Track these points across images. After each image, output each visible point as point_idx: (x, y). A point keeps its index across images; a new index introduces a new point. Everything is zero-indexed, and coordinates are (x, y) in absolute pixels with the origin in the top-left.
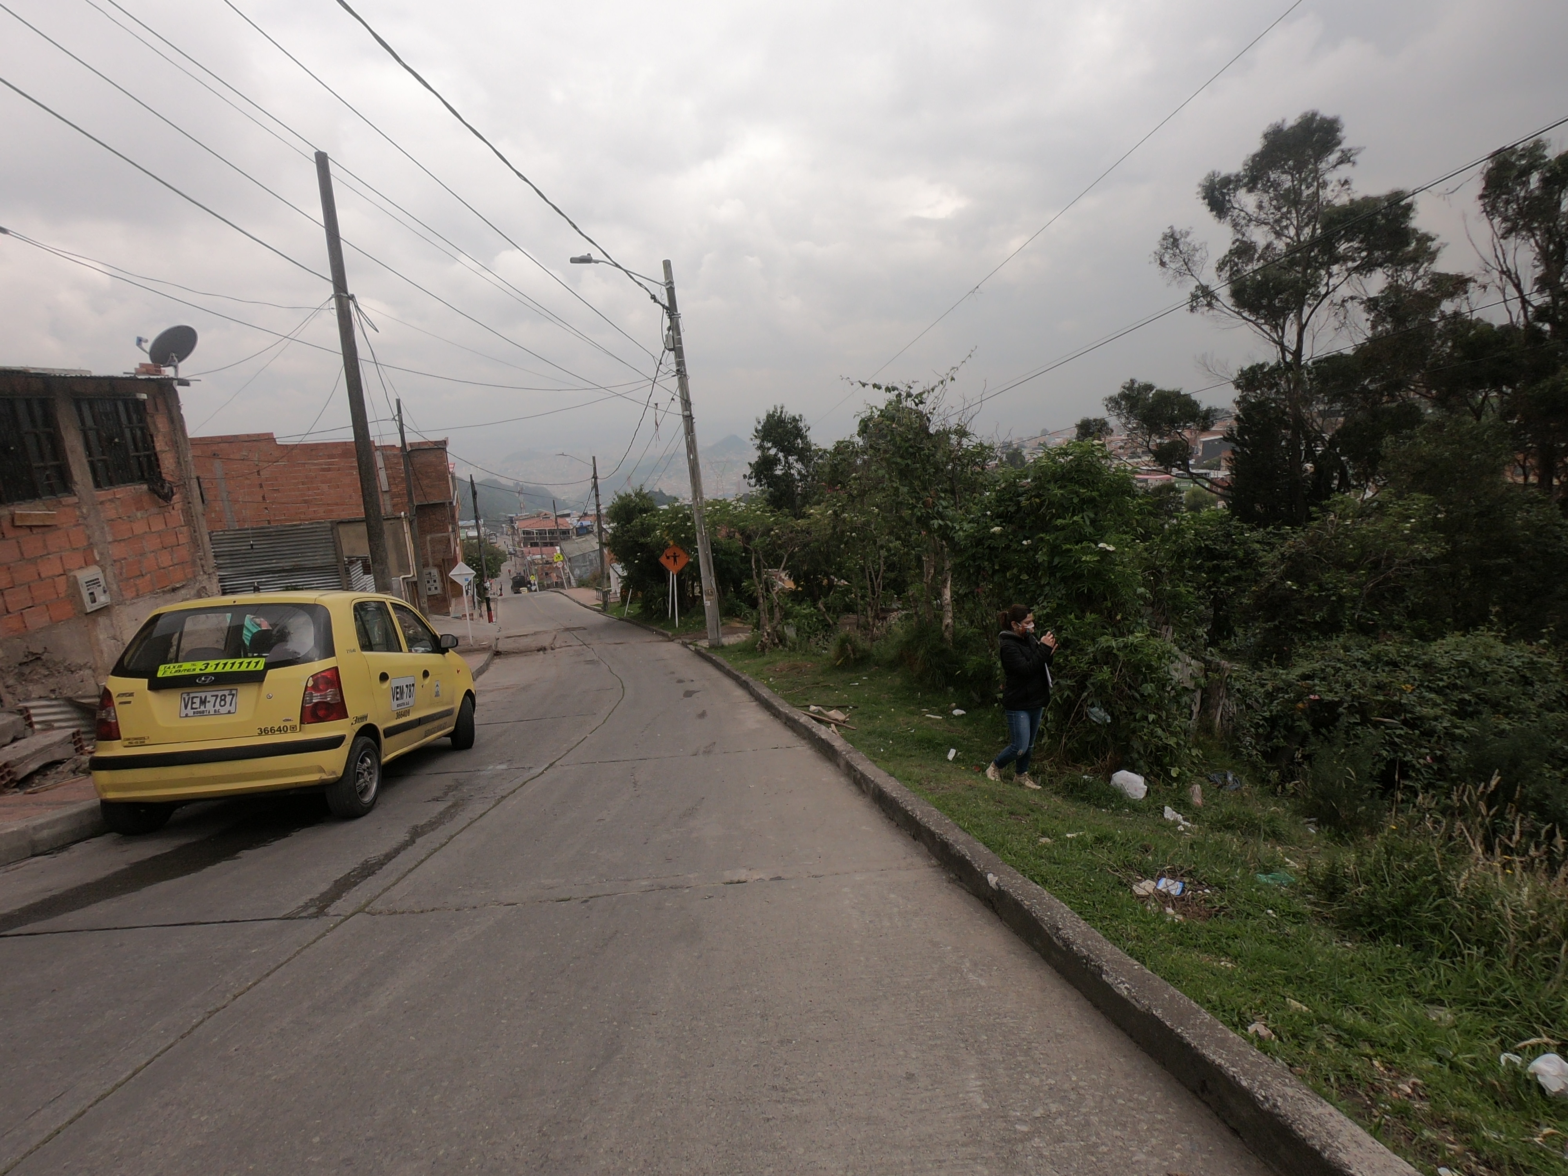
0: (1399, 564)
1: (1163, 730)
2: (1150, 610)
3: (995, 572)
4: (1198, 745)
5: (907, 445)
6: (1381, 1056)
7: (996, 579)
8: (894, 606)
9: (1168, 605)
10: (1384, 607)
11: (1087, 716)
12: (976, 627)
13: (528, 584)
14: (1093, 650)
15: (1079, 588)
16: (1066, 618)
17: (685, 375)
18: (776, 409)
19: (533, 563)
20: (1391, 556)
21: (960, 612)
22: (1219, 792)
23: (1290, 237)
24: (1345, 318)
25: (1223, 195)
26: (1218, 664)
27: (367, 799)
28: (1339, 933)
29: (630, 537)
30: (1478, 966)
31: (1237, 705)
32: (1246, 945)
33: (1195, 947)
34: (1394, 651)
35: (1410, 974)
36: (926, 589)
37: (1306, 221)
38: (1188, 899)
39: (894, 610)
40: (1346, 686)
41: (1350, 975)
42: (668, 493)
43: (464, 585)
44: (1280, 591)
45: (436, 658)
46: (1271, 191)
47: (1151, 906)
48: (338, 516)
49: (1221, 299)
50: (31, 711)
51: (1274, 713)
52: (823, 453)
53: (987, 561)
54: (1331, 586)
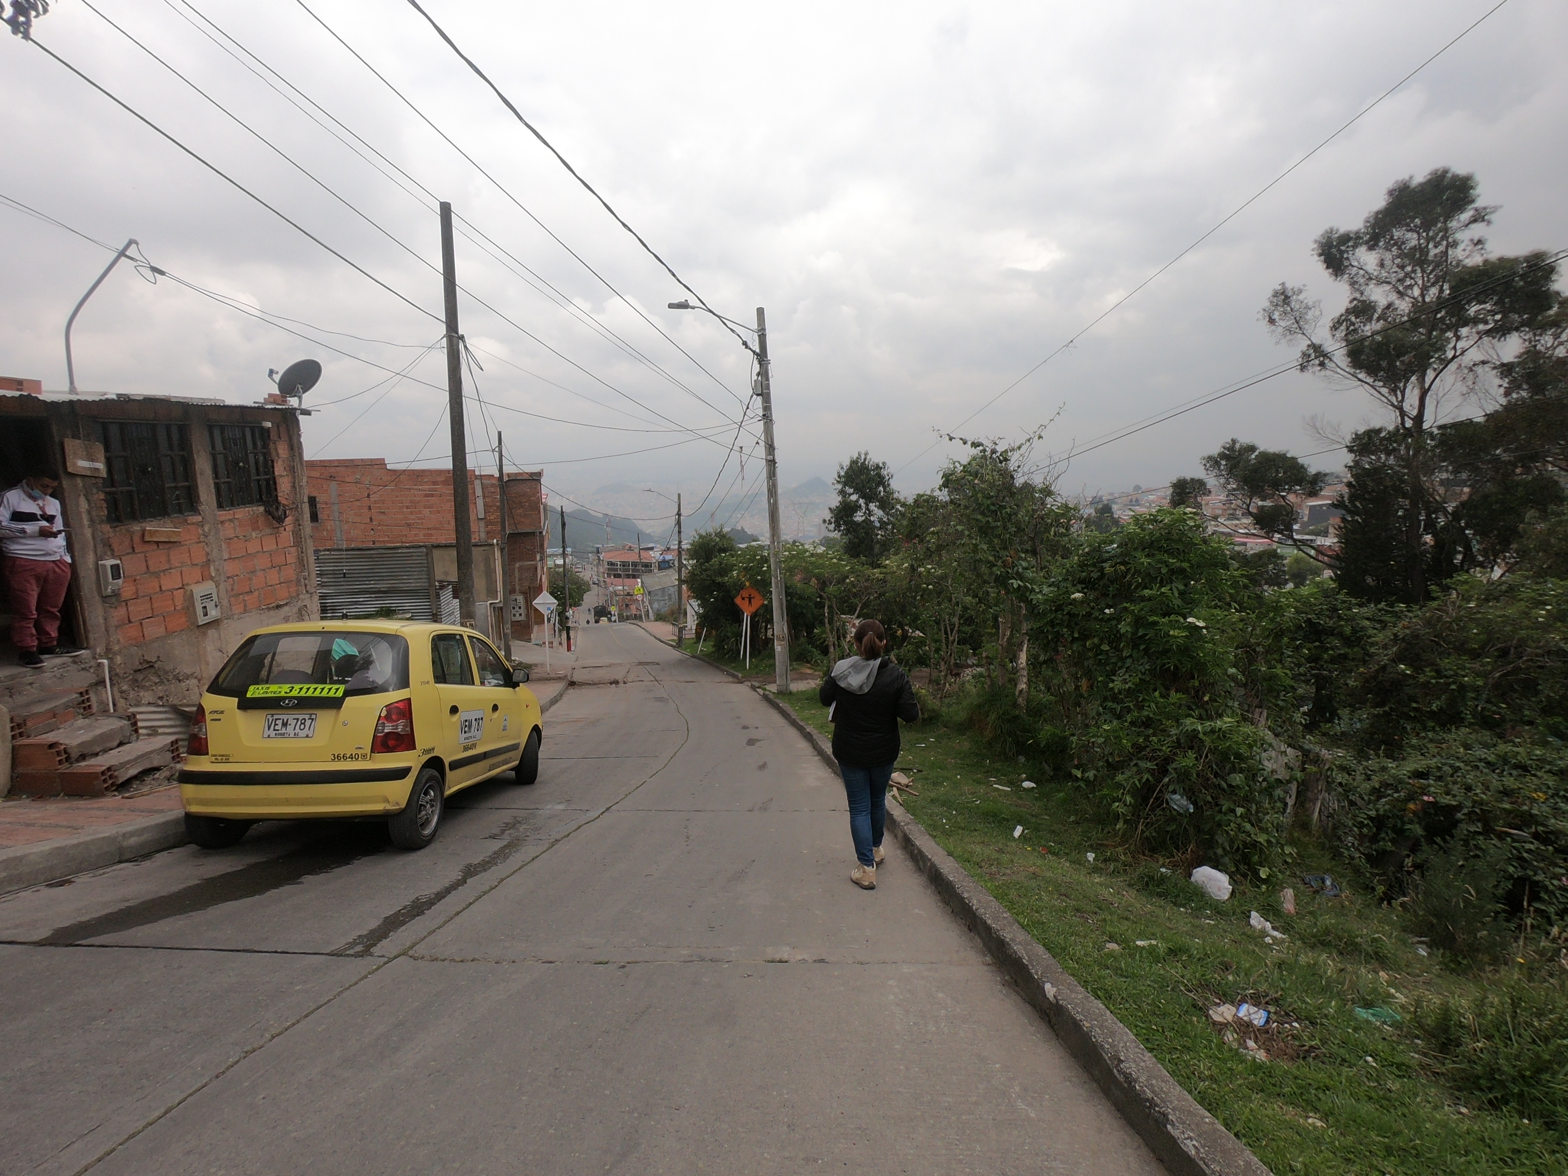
0: (1532, 654)
1: (1253, 825)
2: (1242, 691)
3: (1074, 640)
4: (1292, 842)
5: (989, 502)
7: (1075, 647)
8: (969, 662)
9: (1262, 686)
10: (1513, 700)
11: (1168, 803)
12: (1052, 695)
13: (608, 614)
14: (1177, 732)
15: (1164, 665)
16: (1150, 695)
17: (771, 420)
18: (860, 455)
19: (615, 593)
20: (1522, 643)
21: (1037, 677)
22: (1314, 898)
23: (1414, 298)
24: (1474, 383)
25: (1342, 252)
26: (1318, 755)
27: (427, 832)
28: (1452, 1094)
29: (708, 576)
31: (1338, 800)
32: (1341, 1101)
33: (1279, 1095)
34: (1524, 753)
36: (1000, 651)
37: (1432, 281)
38: (1273, 1032)
39: (968, 666)
40: (1465, 789)
41: (1466, 1152)
42: (749, 531)
43: (545, 612)
44: (1392, 675)
45: (505, 692)
46: (1394, 249)
47: (1230, 1037)
48: (434, 540)
49: (1334, 359)
50: (138, 717)
51: (1382, 812)
52: (904, 503)
53: (1067, 627)
54: (1451, 673)
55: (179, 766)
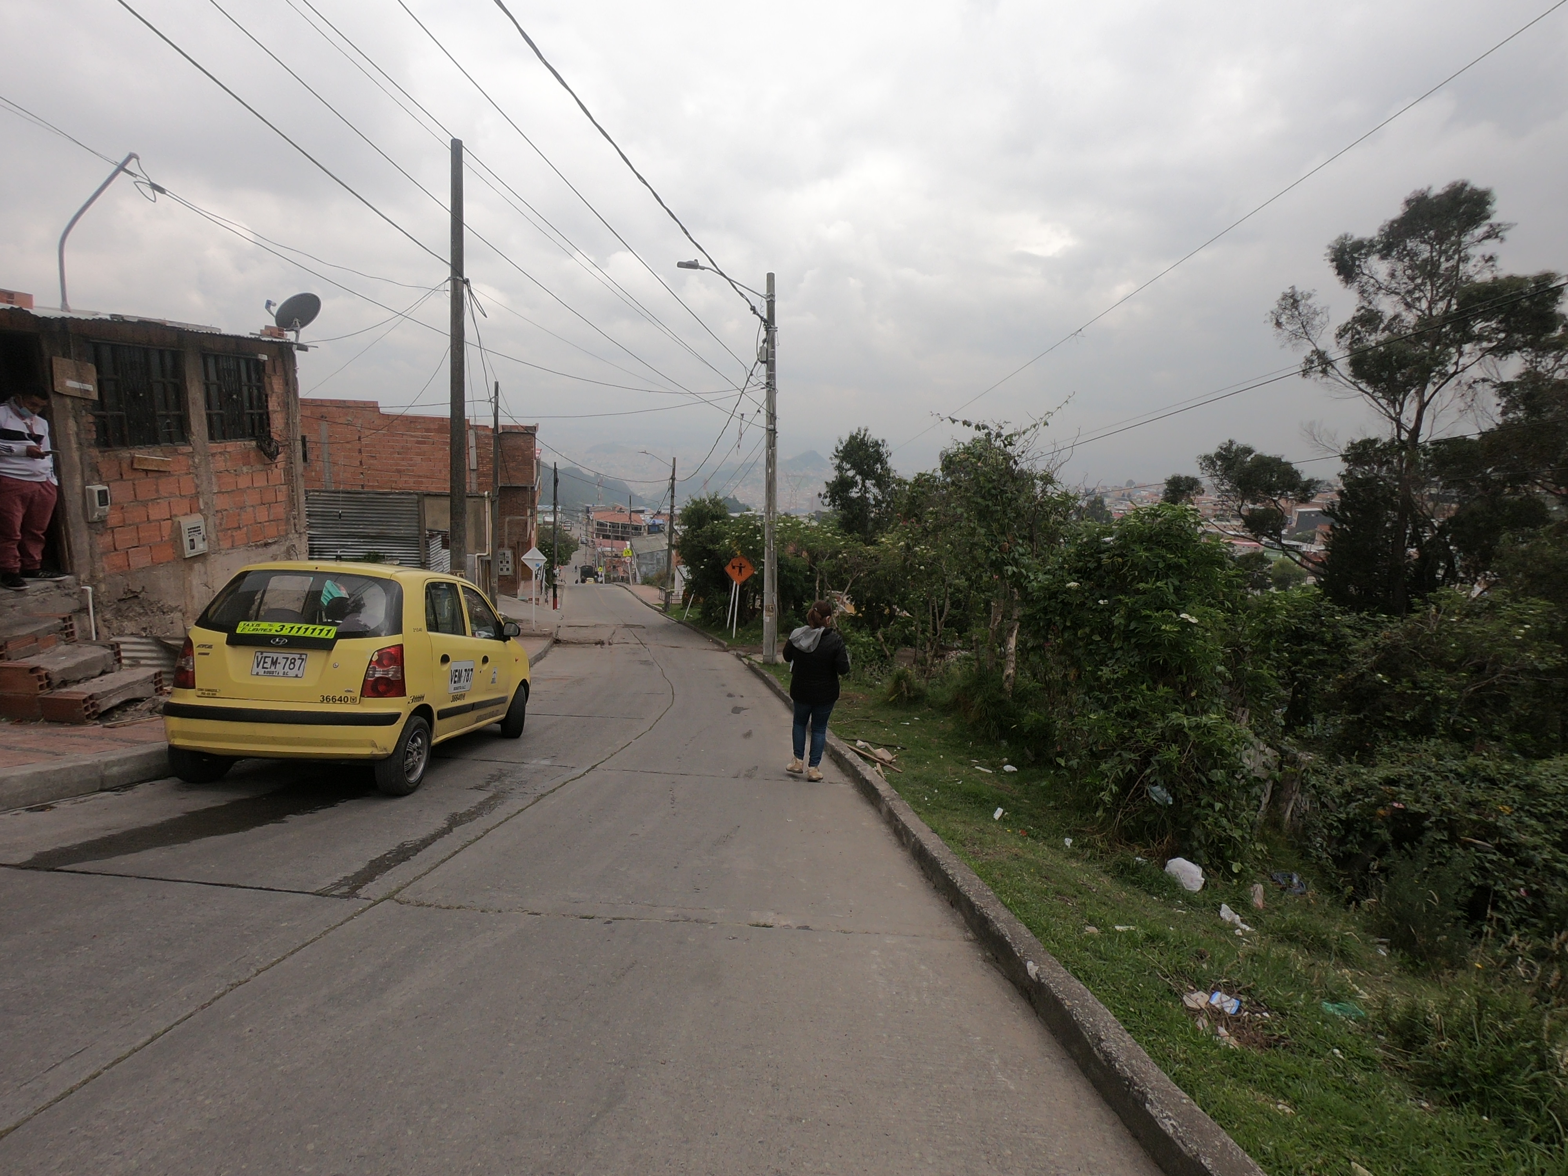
0: (1506, 671)
1: (1229, 821)
2: (1227, 689)
3: (1065, 628)
4: (1263, 839)
5: (990, 486)
7: (1066, 635)
8: (954, 645)
9: (1248, 685)
10: (1484, 715)
11: (1147, 794)
12: (1038, 681)
13: (595, 575)
14: (1162, 725)
15: (1154, 658)
16: (1136, 687)
17: (774, 389)
18: (859, 431)
19: (603, 554)
20: (1498, 660)
21: (1024, 663)
22: (1282, 895)
23: (1421, 311)
24: (1472, 400)
25: (1354, 259)
26: (1295, 756)
27: (413, 779)
28: (1414, 1089)
29: (699, 542)
31: (1311, 802)
32: (1308, 1089)
33: (1250, 1081)
34: (1493, 767)
35: (1497, 1153)
36: (991, 635)
37: (1441, 294)
38: (1244, 1020)
39: (953, 649)
40: (1435, 798)
41: (1427, 1145)
42: (741, 501)
43: (534, 569)
44: (1370, 683)
45: (496, 645)
46: (1407, 259)
47: (1202, 1023)
48: (423, 489)
49: (1337, 366)
50: (122, 647)
51: (1351, 815)
52: (901, 482)
53: (1060, 615)
54: (1426, 685)
55: (163, 699)
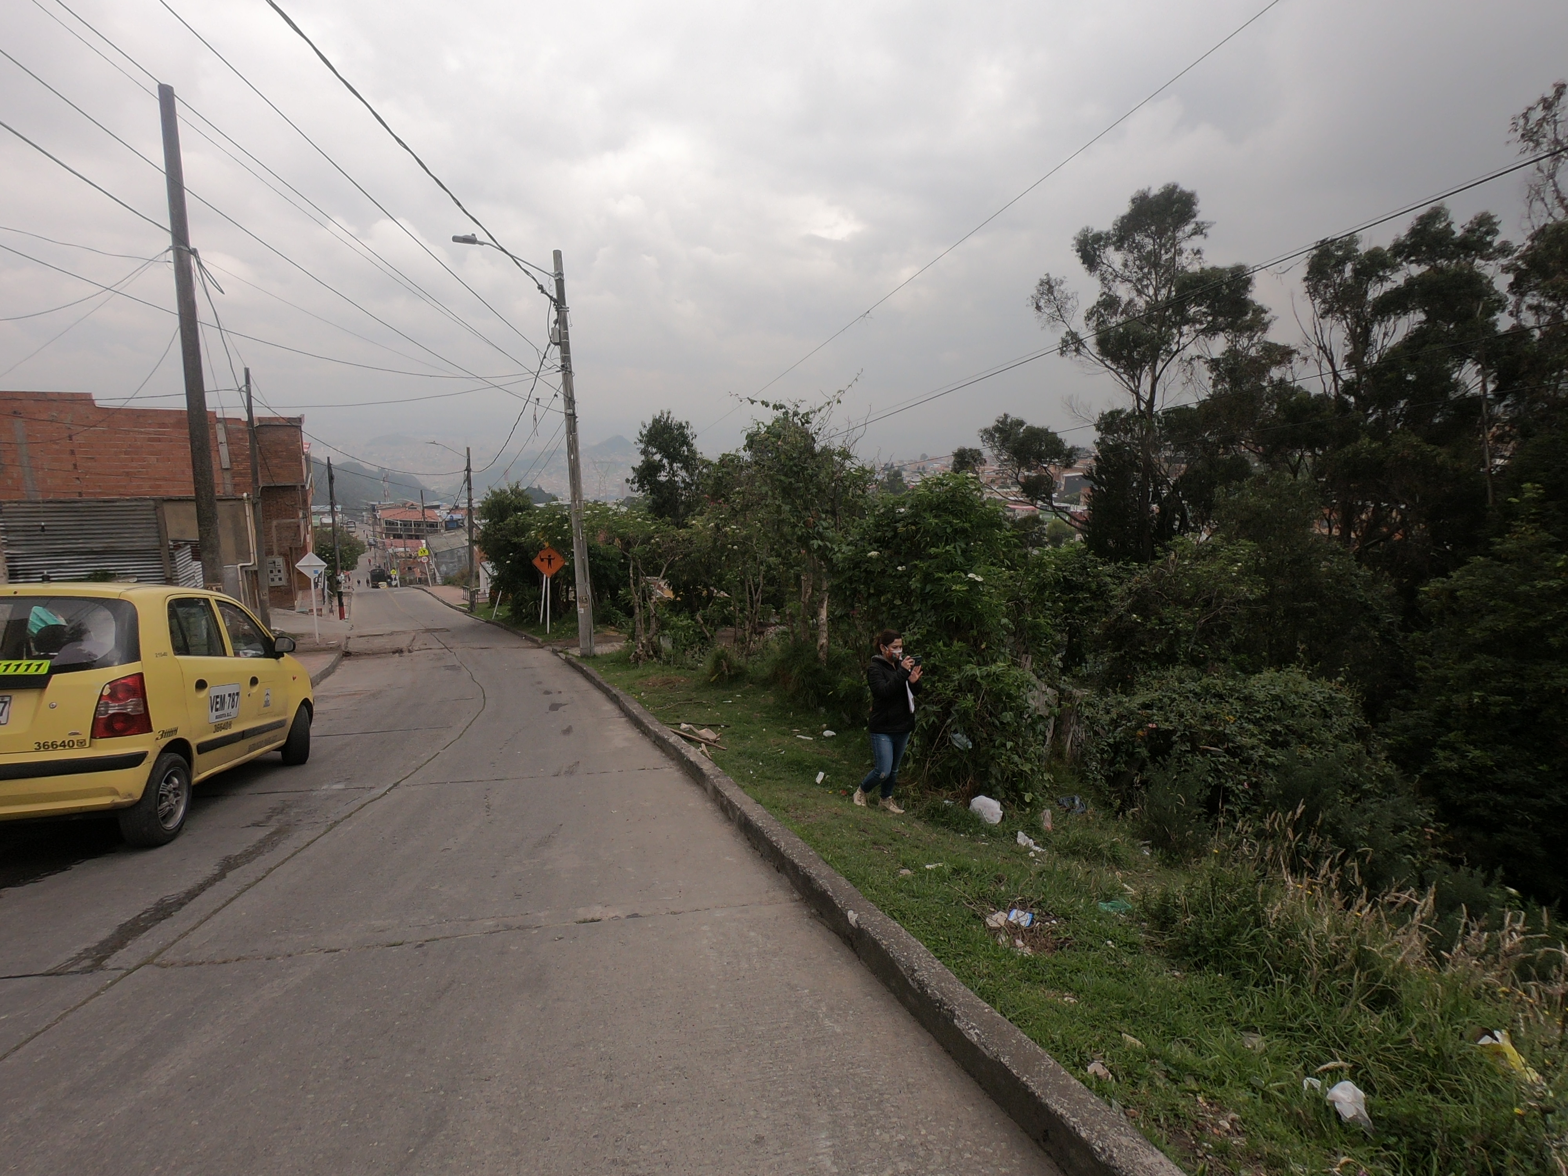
0: (1226, 604)
1: (1020, 757)
2: (1012, 639)
3: (870, 595)
4: (1050, 770)
5: (792, 463)
6: (1204, 1091)
7: (871, 602)
8: (772, 621)
9: (1028, 634)
10: (1213, 642)
11: (950, 742)
12: (849, 648)
13: (387, 578)
14: (959, 677)
15: (949, 616)
16: (934, 644)
17: (571, 372)
18: (662, 414)
19: (395, 555)
20: (1221, 594)
21: (835, 632)
22: (1067, 816)
23: (1149, 296)
24: (1191, 374)
25: (1095, 250)
26: (1071, 693)
27: (171, 825)
28: (1169, 962)
29: (502, 536)
30: (1286, 993)
31: (1086, 731)
32: (1087, 979)
33: (1041, 982)
34: (1220, 685)
35: (1229, 1002)
36: (803, 608)
37: (1163, 282)
38: (1036, 930)
39: (772, 625)
40: (1179, 716)
41: (1178, 1006)
42: (547, 491)
43: (312, 576)
44: (1127, 623)
45: (269, 663)
46: (1136, 251)
47: (1003, 939)
48: (162, 493)
49: (1087, 346)
51: (1118, 739)
52: (708, 464)
53: (863, 584)
54: (1170, 620)
